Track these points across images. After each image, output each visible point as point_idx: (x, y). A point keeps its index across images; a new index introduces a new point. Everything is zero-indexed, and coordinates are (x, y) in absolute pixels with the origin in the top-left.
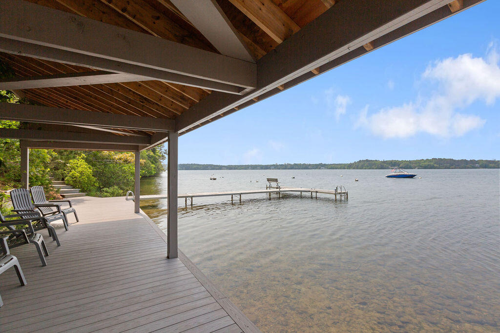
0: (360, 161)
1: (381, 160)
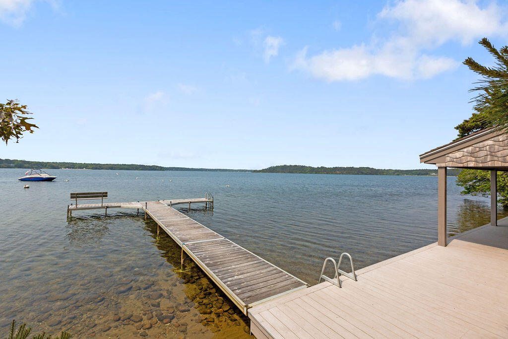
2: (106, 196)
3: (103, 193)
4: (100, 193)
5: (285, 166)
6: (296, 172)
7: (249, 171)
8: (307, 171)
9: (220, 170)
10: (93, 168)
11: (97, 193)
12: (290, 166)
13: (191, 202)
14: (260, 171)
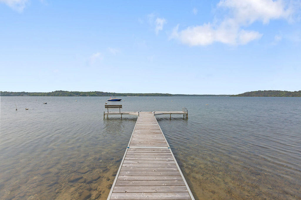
0: (56, 91)
1: (70, 91)
2: (121, 107)
3: (120, 106)
4: (118, 106)
5: (260, 92)
6: (271, 96)
7: (227, 95)
8: (282, 95)
9: (206, 95)
10: (139, 96)
11: (117, 106)
12: (265, 91)
13: (171, 114)
14: (236, 96)
